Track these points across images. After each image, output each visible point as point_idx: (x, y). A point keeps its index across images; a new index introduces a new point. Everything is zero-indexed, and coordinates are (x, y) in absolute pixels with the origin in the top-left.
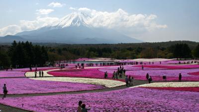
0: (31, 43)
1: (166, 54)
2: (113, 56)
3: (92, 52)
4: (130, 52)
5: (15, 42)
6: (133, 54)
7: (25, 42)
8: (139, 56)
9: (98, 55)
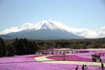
2: (71, 47)
3: (59, 45)
5: (17, 38)
7: (23, 38)
9: (62, 46)
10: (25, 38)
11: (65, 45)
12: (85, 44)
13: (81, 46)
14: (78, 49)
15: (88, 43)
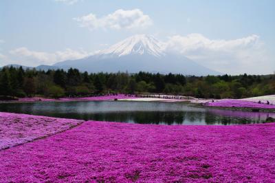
11: (168, 85)
12: (238, 81)
13: (225, 90)
14: (211, 97)
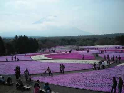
0: (27, 36)
1: (114, 42)
2: (77, 44)
3: (64, 42)
4: (88, 41)
5: (16, 35)
6: (91, 42)
7: (23, 36)
8: (95, 44)
9: (67, 43)
10: (25, 36)
11: (71, 42)
15: (95, 40)
